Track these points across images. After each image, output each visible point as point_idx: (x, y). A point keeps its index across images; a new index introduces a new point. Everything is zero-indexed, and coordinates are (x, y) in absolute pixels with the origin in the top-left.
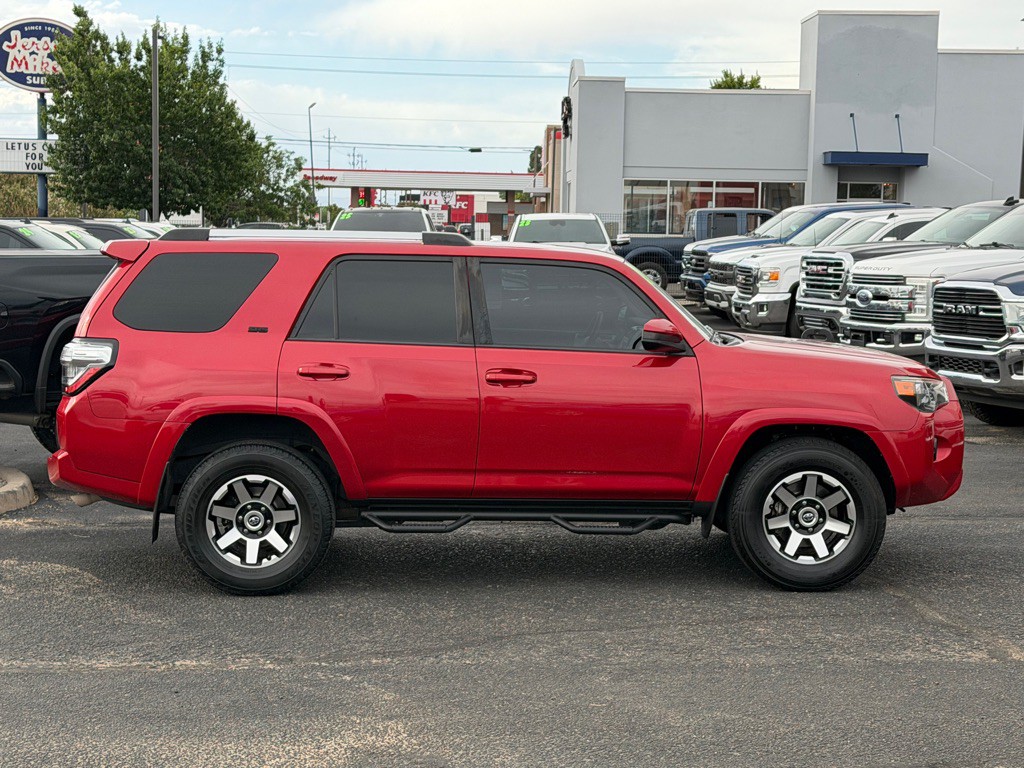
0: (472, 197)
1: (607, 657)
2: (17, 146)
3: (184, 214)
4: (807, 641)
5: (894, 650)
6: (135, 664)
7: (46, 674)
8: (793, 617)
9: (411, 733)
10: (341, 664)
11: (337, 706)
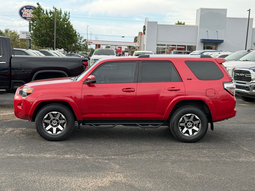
0: (121, 47)
1: (169, 157)
2: (24, 33)
3: (60, 49)
4: (217, 155)
5: (238, 158)
6: (55, 156)
7: (34, 158)
8: (212, 148)
9: (124, 177)
10: (105, 157)
11: (105, 169)
